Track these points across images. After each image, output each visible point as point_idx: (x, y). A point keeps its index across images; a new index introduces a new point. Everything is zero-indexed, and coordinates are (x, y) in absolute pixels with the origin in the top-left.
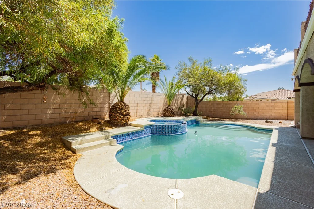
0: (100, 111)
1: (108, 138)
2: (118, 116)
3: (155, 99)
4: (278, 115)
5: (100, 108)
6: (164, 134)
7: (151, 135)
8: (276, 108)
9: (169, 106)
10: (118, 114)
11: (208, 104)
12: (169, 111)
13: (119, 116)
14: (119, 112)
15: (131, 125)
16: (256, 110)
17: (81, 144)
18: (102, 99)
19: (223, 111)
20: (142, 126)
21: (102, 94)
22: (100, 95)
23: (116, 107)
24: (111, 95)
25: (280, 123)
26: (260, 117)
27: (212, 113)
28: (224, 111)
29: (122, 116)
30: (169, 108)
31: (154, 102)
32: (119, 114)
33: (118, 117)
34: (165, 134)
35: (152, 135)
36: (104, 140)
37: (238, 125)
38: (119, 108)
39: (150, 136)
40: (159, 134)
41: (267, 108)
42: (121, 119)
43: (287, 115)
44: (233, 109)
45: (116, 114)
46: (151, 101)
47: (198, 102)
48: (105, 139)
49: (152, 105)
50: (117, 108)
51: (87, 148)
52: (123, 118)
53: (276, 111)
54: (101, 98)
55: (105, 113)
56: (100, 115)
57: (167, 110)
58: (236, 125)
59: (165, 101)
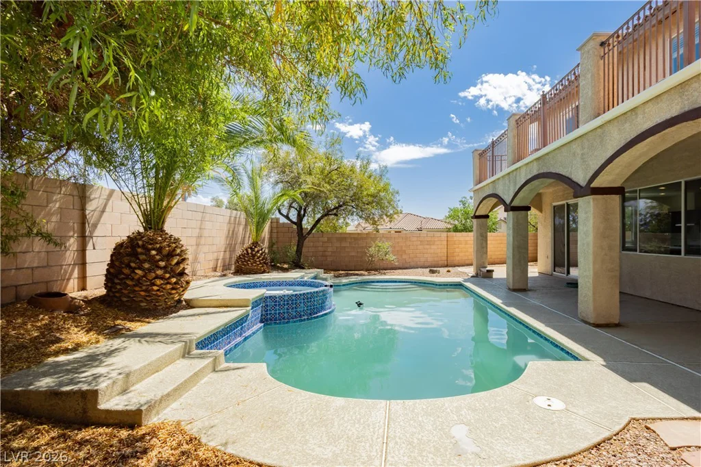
0: (48, 266)
1: (189, 353)
2: (157, 277)
3: (208, 225)
4: (436, 259)
5: (47, 252)
6: (296, 317)
7: (263, 324)
8: (432, 247)
9: (255, 244)
10: (159, 272)
11: (320, 239)
12: (258, 258)
13: (162, 278)
14: (162, 264)
15: (195, 303)
16: (405, 251)
17: (124, 391)
18: (54, 219)
19: (351, 254)
20: (245, 304)
21: (56, 201)
22: (48, 202)
23: (149, 250)
24: (87, 206)
25: (449, 271)
26: (412, 264)
27: (329, 259)
28: (353, 254)
29: (173, 277)
30: (256, 249)
31: (206, 233)
32: (166, 272)
33: (158, 282)
34: (299, 317)
35: (264, 326)
36: (181, 359)
37: (400, 282)
38: (159, 250)
39: (261, 328)
40: (284, 318)
41: (420, 247)
42: (169, 287)
43: (446, 258)
44: (372, 250)
45: (150, 270)
46: (200, 229)
47: (304, 235)
48: (183, 357)
49: (203, 241)
50: (154, 252)
51: (168, 395)
52: (175, 283)
53: (432, 251)
54: (52, 214)
55: (66, 272)
56: (47, 282)
57: (254, 256)
58: (396, 282)
59: (229, 231)
